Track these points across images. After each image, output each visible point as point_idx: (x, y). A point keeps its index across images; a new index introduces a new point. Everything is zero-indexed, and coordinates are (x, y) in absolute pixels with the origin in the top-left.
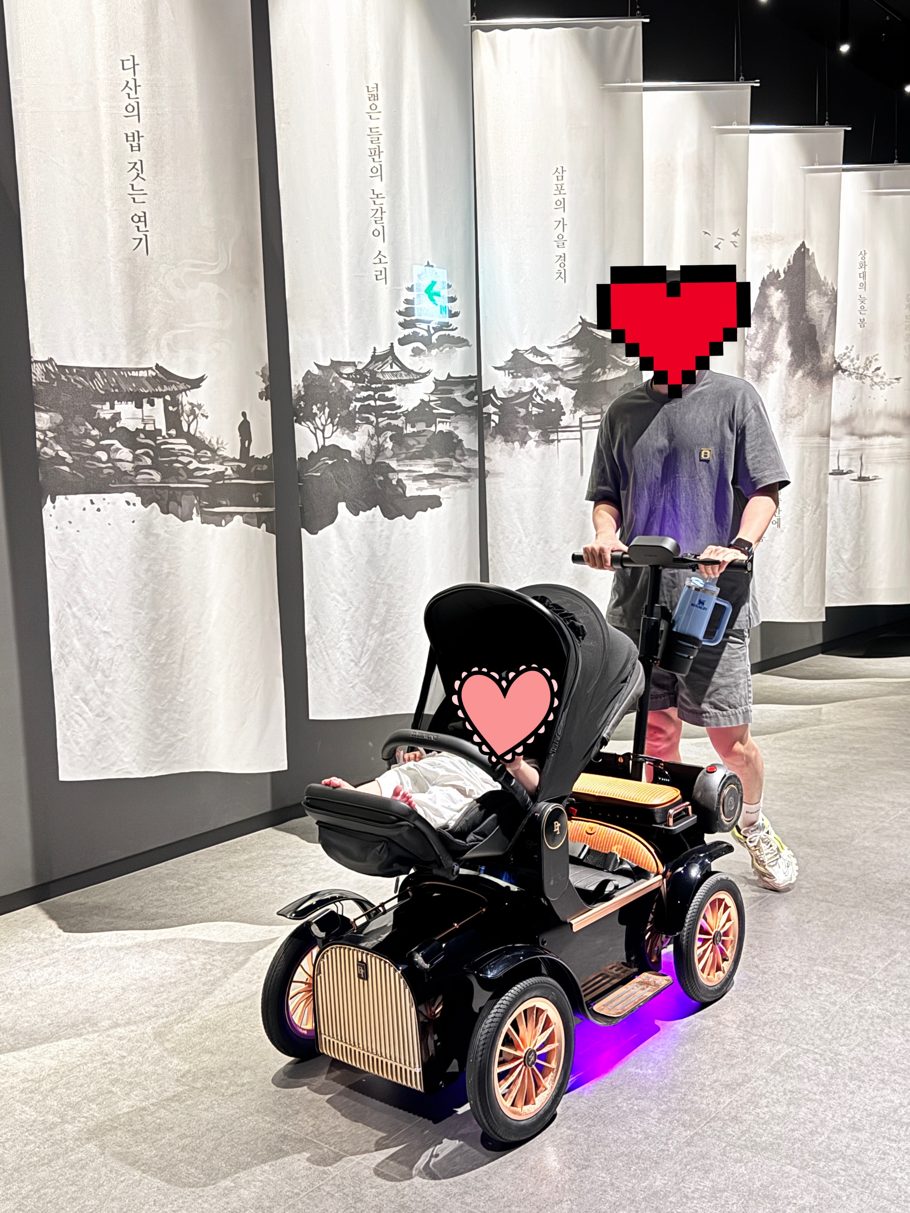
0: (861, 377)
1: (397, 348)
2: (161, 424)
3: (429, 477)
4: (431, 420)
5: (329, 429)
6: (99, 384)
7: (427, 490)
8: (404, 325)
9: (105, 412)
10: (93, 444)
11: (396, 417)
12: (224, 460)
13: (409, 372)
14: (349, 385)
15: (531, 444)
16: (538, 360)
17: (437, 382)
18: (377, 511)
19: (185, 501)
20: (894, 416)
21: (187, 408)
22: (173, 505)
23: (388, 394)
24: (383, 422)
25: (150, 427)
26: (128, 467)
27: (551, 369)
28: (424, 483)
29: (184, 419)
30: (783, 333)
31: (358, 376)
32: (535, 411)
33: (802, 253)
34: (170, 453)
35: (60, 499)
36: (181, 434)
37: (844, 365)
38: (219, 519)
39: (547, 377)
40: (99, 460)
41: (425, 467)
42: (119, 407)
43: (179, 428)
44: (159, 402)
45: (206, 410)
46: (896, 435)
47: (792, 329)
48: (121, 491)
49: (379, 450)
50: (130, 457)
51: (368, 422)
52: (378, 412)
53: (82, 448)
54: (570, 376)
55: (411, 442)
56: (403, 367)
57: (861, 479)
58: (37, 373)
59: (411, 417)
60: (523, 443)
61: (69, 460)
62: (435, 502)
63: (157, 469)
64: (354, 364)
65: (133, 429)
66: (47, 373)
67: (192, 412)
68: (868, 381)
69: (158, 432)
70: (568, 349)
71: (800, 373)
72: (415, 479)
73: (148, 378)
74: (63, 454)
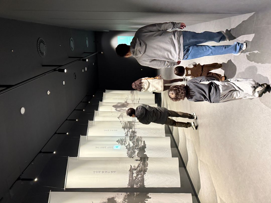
0: (127, 99)
1: (126, 146)
2: (136, 171)
3: (141, 142)
4: (134, 141)
5: (135, 155)
6: (131, 179)
7: (143, 143)
8: (123, 145)
9: (134, 178)
10: (138, 180)
11: (134, 146)
12: (140, 163)
13: (128, 144)
14: (130, 152)
15: (136, 134)
16: (126, 133)
17: (130, 141)
18: (145, 149)
19: (145, 169)
20: (132, 96)
21: (134, 168)
22: (146, 170)
23: (131, 147)
24: (134, 148)
25: (136, 172)
26: (141, 175)
27: (127, 132)
28: (142, 143)
29: (135, 168)
30: (122, 108)
31: (129, 151)
32: (132, 134)
33: (113, 106)
34: (139, 170)
35: (145, 185)
36: (137, 169)
37: (126, 101)
38: (147, 164)
39: (128, 132)
40: (140, 179)
41: (140, 143)
42: (134, 176)
43: (136, 169)
44: (133, 171)
45: (134, 165)
46: (134, 96)
47: (122, 107)
48: (144, 176)
49: (138, 148)
50: (140, 175)
51: (134, 150)
52: (133, 148)
53: (139, 181)
54: (128, 129)
55: (137, 144)
56: (128, 145)
57: (139, 99)
58: (129, 187)
59: (134, 144)
60: (136, 135)
61: (140, 183)
62: (144, 141)
63: (141, 172)
64: (127, 151)
65: (136, 175)
66: (129, 185)
67: (134, 167)
68: (128, 99)
69: (137, 172)
70: (125, 130)
71: (127, 106)
72: (141, 144)
73: (130, 172)
74: (139, 184)
